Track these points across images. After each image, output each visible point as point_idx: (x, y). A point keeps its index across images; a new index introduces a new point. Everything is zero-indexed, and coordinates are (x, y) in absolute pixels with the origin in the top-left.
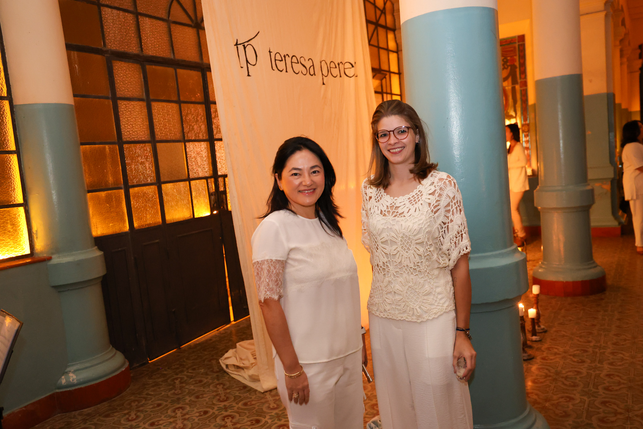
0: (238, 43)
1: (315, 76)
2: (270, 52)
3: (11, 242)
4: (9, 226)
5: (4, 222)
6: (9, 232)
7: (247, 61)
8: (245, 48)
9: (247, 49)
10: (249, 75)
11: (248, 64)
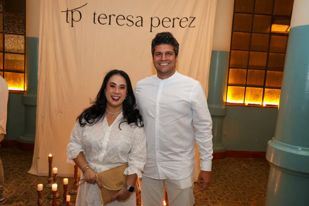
0: (68, 10)
1: (142, 27)
2: (94, 14)
3: (18, 85)
4: (18, 79)
5: (16, 78)
6: (18, 81)
7: (72, 19)
8: (72, 12)
9: (73, 13)
10: (72, 26)
11: (73, 21)
